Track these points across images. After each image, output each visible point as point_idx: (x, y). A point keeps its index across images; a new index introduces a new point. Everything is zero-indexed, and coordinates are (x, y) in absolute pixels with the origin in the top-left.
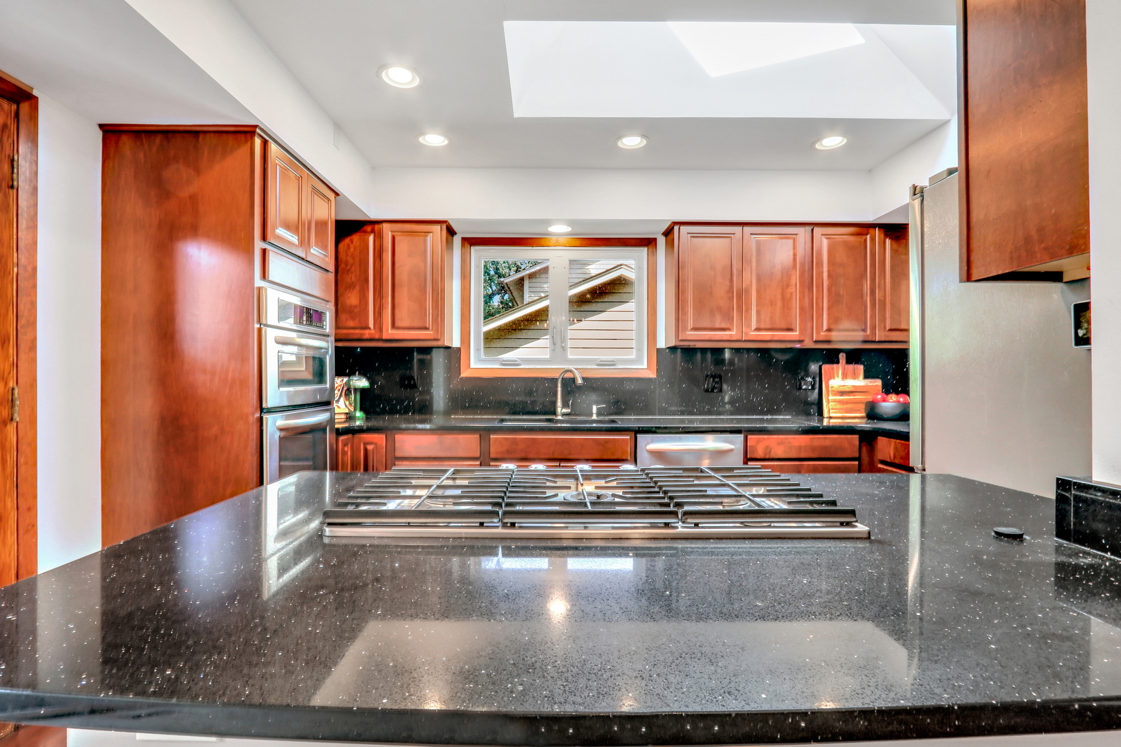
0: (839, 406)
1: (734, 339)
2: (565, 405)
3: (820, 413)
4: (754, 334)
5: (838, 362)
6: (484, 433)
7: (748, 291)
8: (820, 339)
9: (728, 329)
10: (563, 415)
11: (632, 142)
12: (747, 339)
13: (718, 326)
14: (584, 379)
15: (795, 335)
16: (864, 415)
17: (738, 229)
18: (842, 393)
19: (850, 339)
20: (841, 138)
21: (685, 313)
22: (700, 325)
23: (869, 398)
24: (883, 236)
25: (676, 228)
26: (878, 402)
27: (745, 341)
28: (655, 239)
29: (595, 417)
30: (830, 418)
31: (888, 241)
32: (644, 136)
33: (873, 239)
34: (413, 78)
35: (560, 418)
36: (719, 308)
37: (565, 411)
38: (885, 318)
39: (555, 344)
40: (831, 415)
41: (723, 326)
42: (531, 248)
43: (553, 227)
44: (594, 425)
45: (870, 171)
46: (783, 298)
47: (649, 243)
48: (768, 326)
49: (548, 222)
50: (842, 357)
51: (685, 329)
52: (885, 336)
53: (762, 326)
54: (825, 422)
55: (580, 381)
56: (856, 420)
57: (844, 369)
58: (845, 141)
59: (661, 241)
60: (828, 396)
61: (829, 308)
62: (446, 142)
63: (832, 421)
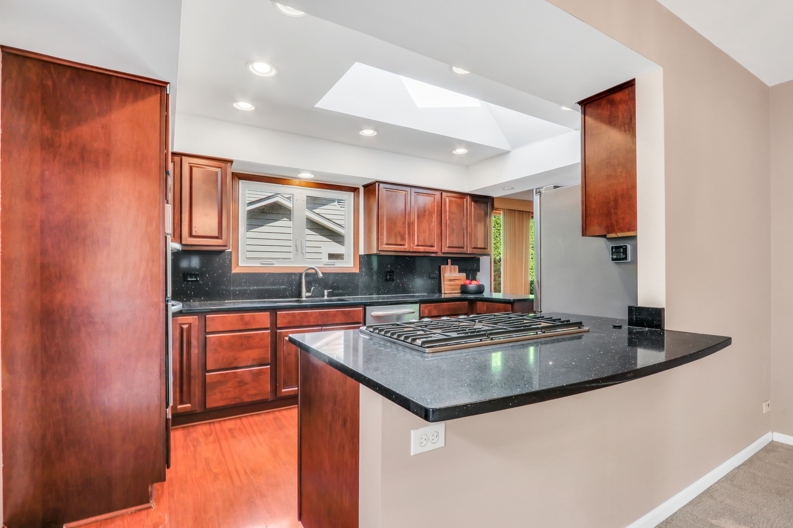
0: (449, 287)
1: (407, 250)
2: (308, 291)
3: (440, 292)
4: (416, 248)
5: (447, 264)
6: (274, 310)
7: (413, 223)
8: (445, 252)
9: (404, 245)
10: (306, 297)
11: (368, 132)
12: (413, 251)
13: (399, 243)
14: (323, 273)
15: (434, 249)
16: (460, 291)
17: (408, 189)
18: (450, 280)
19: (458, 252)
20: (465, 150)
21: (382, 235)
22: (390, 242)
23: (462, 283)
24: (470, 200)
25: (377, 184)
26: (468, 284)
27: (412, 252)
28: (359, 188)
29: (326, 298)
30: (445, 293)
31: (473, 203)
32: (375, 130)
33: (467, 201)
34: (271, 71)
35: (304, 299)
36: (399, 233)
37: (309, 294)
38: (472, 242)
39: (297, 251)
40: (446, 292)
41: (401, 243)
42: (282, 185)
43: (302, 174)
44: (326, 303)
45: (467, 166)
46: (429, 229)
47: (355, 190)
48: (423, 244)
49: (298, 171)
50: (449, 261)
51: (382, 244)
52: (472, 251)
53: (420, 244)
54: (443, 296)
55: (321, 275)
56: (456, 295)
57: (450, 268)
58: (467, 151)
59: (362, 190)
60: (444, 282)
61: (449, 236)
62: (253, 108)
63: (446, 295)
